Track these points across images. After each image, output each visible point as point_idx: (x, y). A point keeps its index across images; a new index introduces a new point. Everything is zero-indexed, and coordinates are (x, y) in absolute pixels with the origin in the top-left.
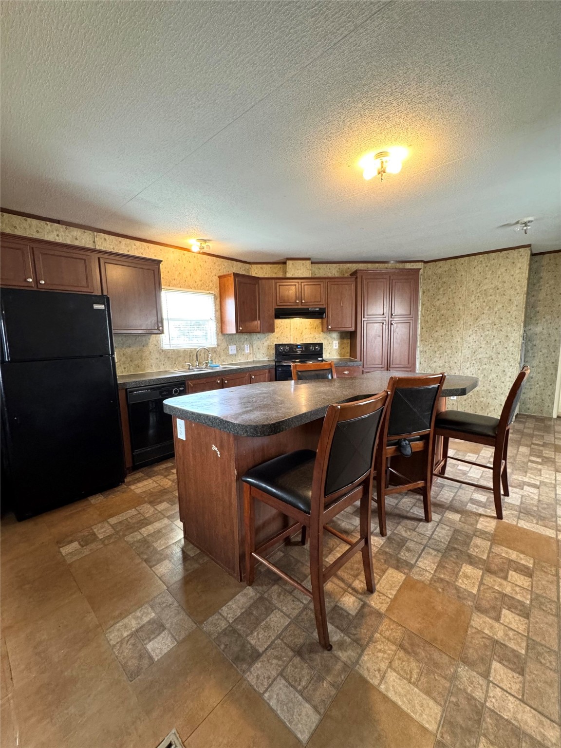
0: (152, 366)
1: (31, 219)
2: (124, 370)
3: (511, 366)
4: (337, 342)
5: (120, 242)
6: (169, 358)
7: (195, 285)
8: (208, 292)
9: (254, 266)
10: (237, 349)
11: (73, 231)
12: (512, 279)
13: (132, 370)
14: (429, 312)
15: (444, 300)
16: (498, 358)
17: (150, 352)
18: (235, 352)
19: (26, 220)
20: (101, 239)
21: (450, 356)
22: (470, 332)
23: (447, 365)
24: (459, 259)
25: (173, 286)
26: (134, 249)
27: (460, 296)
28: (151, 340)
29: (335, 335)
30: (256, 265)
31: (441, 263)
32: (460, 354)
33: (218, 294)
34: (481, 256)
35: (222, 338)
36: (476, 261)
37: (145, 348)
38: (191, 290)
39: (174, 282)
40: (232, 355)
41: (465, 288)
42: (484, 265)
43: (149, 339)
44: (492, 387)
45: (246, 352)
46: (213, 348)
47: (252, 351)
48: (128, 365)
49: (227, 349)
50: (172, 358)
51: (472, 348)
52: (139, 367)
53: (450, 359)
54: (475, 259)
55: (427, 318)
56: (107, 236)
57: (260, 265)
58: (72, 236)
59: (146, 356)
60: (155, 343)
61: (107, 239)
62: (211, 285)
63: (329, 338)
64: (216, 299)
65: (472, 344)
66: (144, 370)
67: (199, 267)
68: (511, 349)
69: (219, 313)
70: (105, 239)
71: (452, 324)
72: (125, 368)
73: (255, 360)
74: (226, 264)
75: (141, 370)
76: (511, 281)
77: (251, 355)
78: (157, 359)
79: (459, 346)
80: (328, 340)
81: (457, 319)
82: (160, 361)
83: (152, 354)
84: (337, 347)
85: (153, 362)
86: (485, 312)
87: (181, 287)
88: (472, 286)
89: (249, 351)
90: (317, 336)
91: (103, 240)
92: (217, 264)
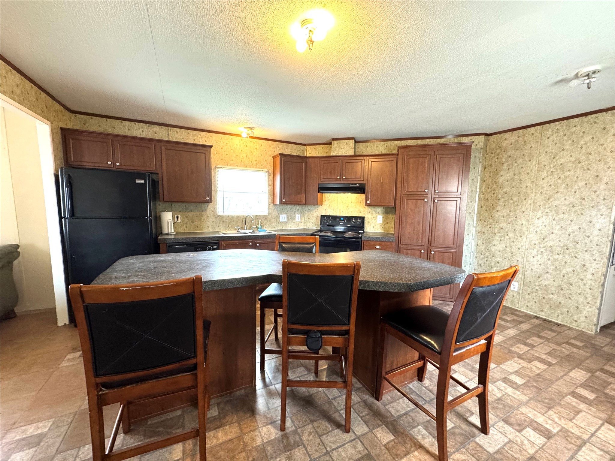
0: (208, 227)
1: (125, 122)
2: (186, 229)
3: (595, 260)
4: (381, 217)
5: (189, 133)
6: (223, 221)
7: (250, 164)
8: (261, 170)
9: (309, 147)
10: (287, 218)
11: (154, 127)
12: (600, 150)
13: (192, 229)
14: (490, 190)
15: (509, 176)
16: (575, 248)
17: (208, 216)
18: (286, 220)
19: (122, 122)
20: (174, 132)
21: (512, 240)
22: (539, 214)
23: (508, 249)
24: (529, 129)
25: (231, 165)
26: (200, 138)
27: (528, 172)
28: (209, 206)
29: (379, 210)
30: (310, 146)
31: (507, 135)
32: (525, 239)
33: (271, 171)
34: (557, 123)
35: (274, 208)
36: (550, 130)
37: (204, 213)
38: (246, 168)
39: (232, 162)
40: (282, 222)
41: (534, 163)
42: (561, 133)
43: (208, 206)
44: (565, 283)
45: (297, 220)
46: (264, 216)
47: (303, 221)
48: (189, 225)
49: (278, 217)
50: (226, 222)
51: (541, 233)
52: (197, 227)
53: (512, 244)
54: (549, 128)
55: (488, 196)
56: (178, 130)
57: (314, 146)
58: (153, 131)
59: (204, 219)
60: (212, 209)
61: (178, 131)
62: (265, 164)
63: (374, 212)
64: (269, 175)
65: (540, 228)
66: (202, 230)
67: (255, 150)
68: (596, 238)
69: (271, 187)
70: (177, 132)
71: (516, 203)
72: (186, 227)
73: (305, 228)
74: (281, 146)
75: (200, 230)
76: (599, 152)
77: (302, 224)
78: (213, 222)
79: (524, 229)
80: (372, 214)
81: (523, 198)
82: (216, 224)
83: (209, 217)
84: (381, 222)
85: (210, 223)
86: (561, 190)
87: (237, 166)
88: (545, 159)
89: (300, 220)
90: (362, 210)
91: (175, 132)
92: (272, 146)
